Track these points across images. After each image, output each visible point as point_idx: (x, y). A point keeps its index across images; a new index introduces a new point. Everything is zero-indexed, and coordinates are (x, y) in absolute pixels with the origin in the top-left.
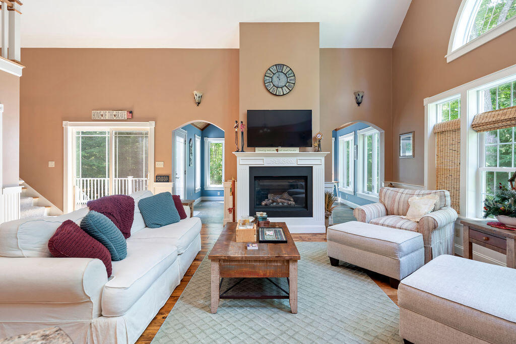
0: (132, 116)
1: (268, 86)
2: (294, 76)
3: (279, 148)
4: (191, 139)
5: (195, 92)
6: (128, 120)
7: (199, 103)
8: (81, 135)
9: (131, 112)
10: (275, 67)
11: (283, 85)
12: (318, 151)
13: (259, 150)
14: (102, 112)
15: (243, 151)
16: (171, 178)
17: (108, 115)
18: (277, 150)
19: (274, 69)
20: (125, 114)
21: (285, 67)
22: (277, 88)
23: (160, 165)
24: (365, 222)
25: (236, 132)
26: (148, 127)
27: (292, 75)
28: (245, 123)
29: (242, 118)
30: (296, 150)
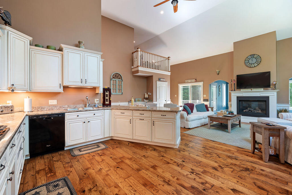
0: (196, 81)
1: (246, 64)
2: (260, 58)
3: (252, 89)
4: (219, 86)
5: (217, 70)
6: (195, 82)
7: (218, 74)
8: (183, 87)
9: (196, 80)
10: (250, 56)
11: (255, 62)
12: (274, 90)
13: (242, 90)
14: (188, 80)
15: (234, 91)
16: (209, 100)
17: (189, 81)
18: (251, 90)
19: (250, 57)
20: (194, 80)
21: (255, 55)
22: (251, 64)
23: (205, 96)
24: (282, 119)
25: (231, 84)
26: (201, 84)
27: (259, 57)
28: (236, 80)
29: (235, 78)
30: (262, 90)
